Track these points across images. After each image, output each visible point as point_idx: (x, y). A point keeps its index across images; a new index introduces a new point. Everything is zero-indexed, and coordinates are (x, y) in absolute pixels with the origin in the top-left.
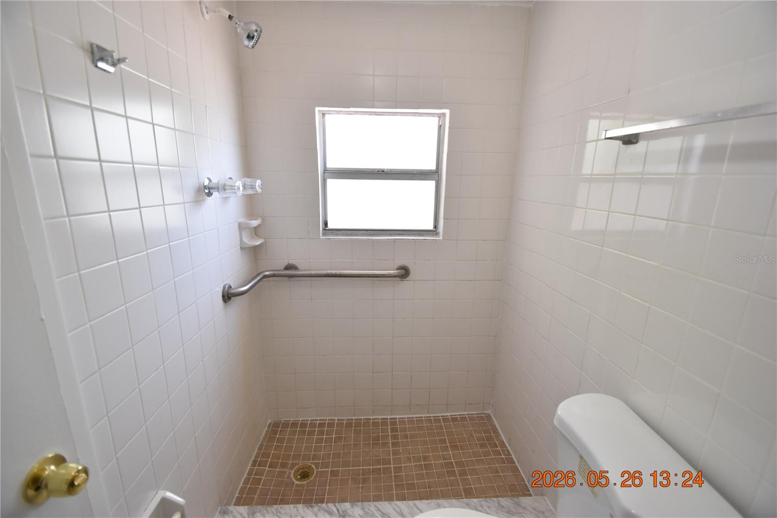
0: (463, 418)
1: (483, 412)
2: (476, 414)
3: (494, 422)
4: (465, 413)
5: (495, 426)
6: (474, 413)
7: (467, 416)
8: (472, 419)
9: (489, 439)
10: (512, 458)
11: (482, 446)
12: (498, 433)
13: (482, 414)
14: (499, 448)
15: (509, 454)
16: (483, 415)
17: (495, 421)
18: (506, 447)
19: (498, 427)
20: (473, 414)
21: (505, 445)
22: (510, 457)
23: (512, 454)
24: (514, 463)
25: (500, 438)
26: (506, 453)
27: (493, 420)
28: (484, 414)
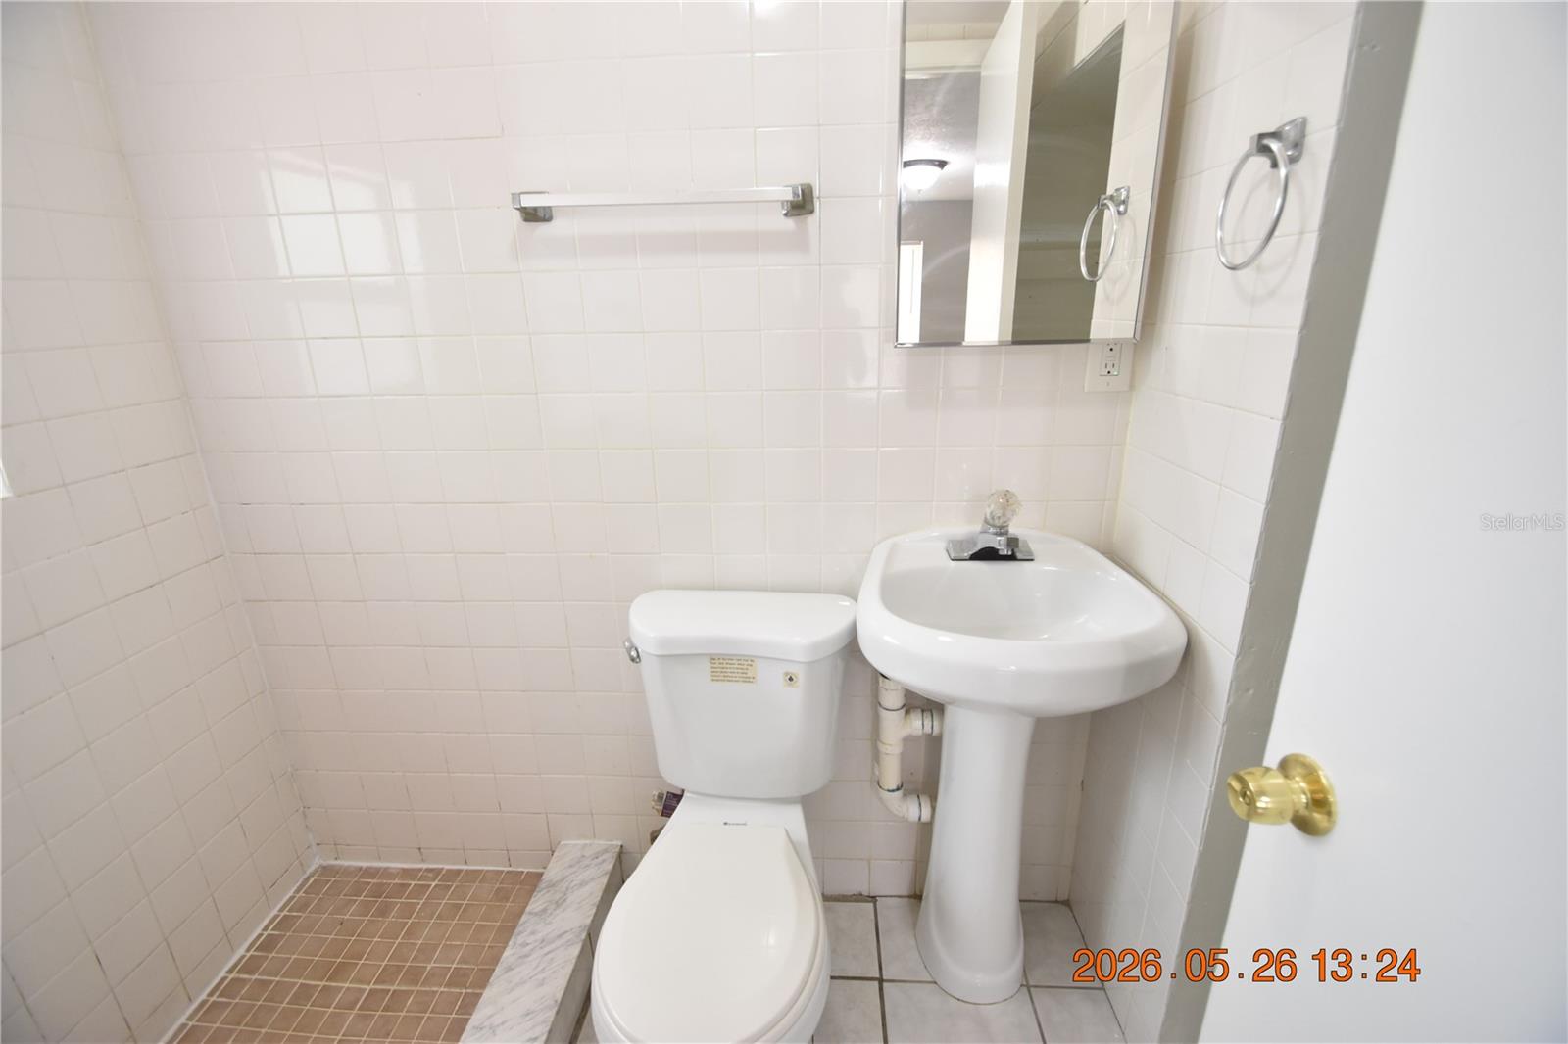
0: (284, 923)
1: (305, 876)
2: (297, 891)
3: (349, 867)
4: (275, 912)
5: (360, 868)
6: (291, 894)
7: (285, 912)
8: (302, 906)
9: (378, 892)
10: (448, 870)
11: (383, 911)
12: (380, 868)
13: (308, 878)
14: (413, 883)
15: (437, 872)
16: (312, 879)
17: (346, 863)
18: (420, 870)
19: (364, 864)
20: (292, 898)
21: (413, 870)
22: (444, 872)
23: (441, 866)
24: (459, 871)
25: (394, 871)
26: (431, 875)
27: (341, 866)
28: (312, 875)
